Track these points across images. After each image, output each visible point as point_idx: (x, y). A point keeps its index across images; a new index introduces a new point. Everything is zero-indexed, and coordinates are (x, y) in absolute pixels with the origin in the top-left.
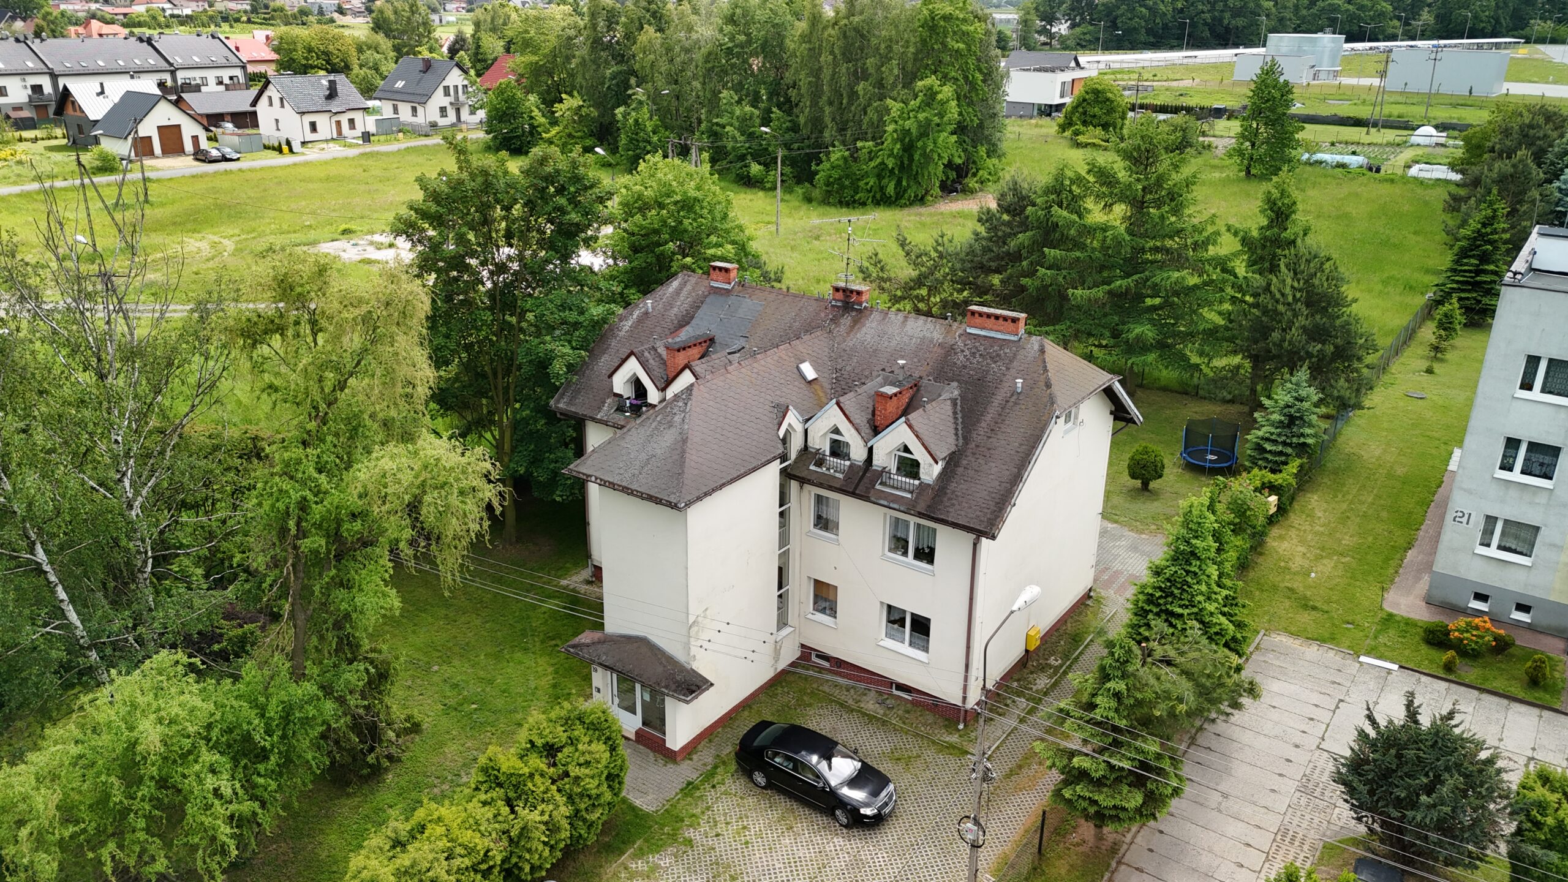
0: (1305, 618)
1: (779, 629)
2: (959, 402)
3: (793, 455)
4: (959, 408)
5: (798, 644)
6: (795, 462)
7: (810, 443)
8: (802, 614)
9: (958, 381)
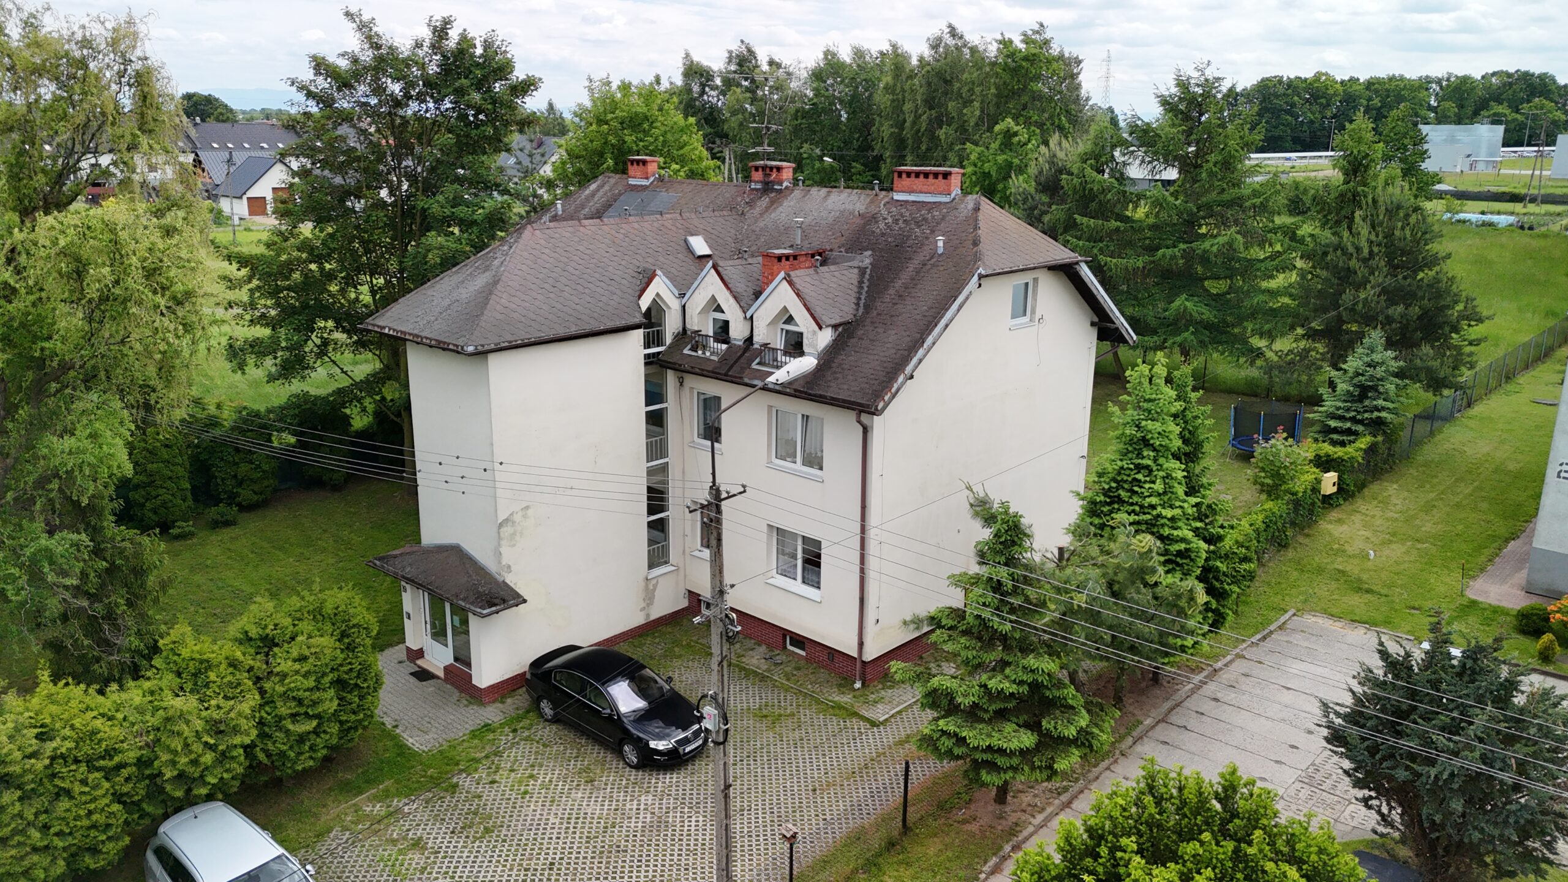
0: (1355, 601)
1: (651, 566)
2: (868, 271)
3: (668, 339)
4: (867, 276)
5: (684, 591)
6: (669, 347)
7: (688, 326)
8: (687, 551)
9: (873, 250)
